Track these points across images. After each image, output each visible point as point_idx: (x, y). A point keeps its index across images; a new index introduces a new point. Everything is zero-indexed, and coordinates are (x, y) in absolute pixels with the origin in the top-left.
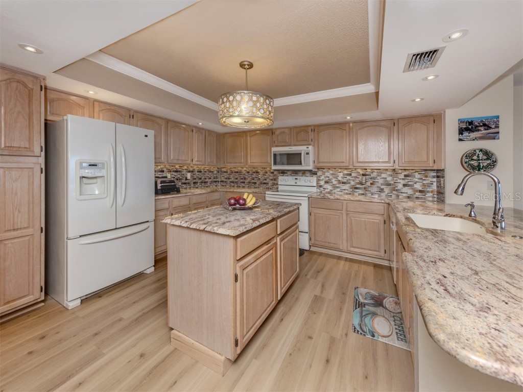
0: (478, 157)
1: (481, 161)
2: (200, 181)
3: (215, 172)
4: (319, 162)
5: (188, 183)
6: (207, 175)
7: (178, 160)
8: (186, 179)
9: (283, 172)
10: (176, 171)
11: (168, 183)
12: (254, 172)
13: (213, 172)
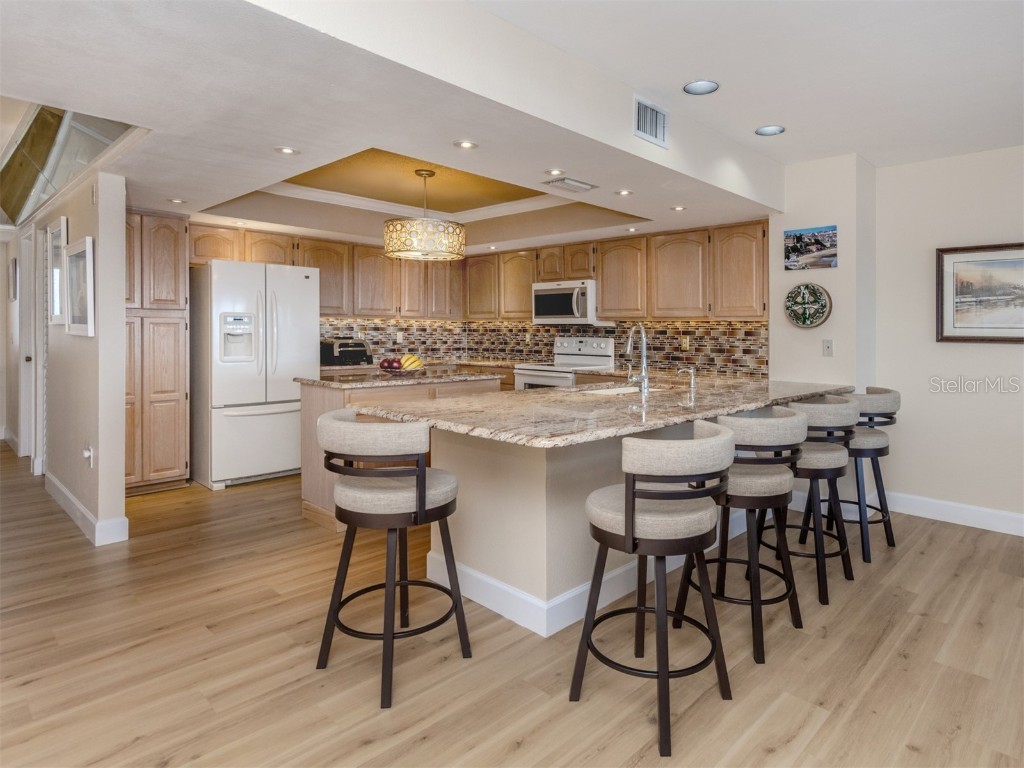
0: (803, 298)
1: (806, 306)
2: (423, 347)
3: (457, 331)
4: (604, 310)
5: (399, 350)
6: (437, 335)
7: (372, 309)
8: (395, 343)
9: (564, 330)
10: (376, 329)
11: (351, 347)
12: (520, 331)
13: (450, 330)
